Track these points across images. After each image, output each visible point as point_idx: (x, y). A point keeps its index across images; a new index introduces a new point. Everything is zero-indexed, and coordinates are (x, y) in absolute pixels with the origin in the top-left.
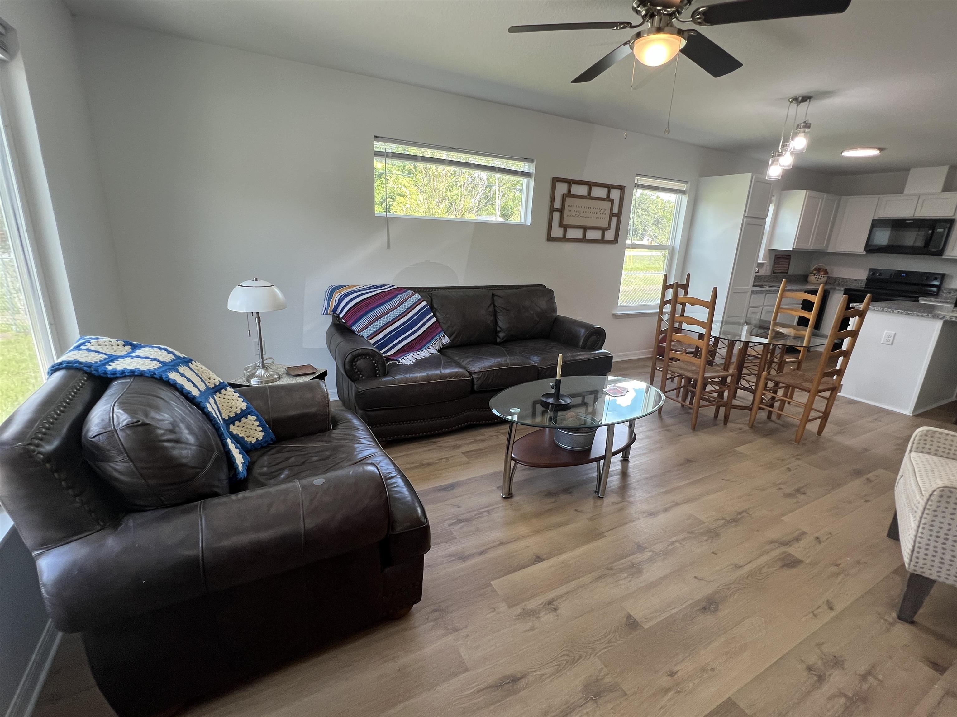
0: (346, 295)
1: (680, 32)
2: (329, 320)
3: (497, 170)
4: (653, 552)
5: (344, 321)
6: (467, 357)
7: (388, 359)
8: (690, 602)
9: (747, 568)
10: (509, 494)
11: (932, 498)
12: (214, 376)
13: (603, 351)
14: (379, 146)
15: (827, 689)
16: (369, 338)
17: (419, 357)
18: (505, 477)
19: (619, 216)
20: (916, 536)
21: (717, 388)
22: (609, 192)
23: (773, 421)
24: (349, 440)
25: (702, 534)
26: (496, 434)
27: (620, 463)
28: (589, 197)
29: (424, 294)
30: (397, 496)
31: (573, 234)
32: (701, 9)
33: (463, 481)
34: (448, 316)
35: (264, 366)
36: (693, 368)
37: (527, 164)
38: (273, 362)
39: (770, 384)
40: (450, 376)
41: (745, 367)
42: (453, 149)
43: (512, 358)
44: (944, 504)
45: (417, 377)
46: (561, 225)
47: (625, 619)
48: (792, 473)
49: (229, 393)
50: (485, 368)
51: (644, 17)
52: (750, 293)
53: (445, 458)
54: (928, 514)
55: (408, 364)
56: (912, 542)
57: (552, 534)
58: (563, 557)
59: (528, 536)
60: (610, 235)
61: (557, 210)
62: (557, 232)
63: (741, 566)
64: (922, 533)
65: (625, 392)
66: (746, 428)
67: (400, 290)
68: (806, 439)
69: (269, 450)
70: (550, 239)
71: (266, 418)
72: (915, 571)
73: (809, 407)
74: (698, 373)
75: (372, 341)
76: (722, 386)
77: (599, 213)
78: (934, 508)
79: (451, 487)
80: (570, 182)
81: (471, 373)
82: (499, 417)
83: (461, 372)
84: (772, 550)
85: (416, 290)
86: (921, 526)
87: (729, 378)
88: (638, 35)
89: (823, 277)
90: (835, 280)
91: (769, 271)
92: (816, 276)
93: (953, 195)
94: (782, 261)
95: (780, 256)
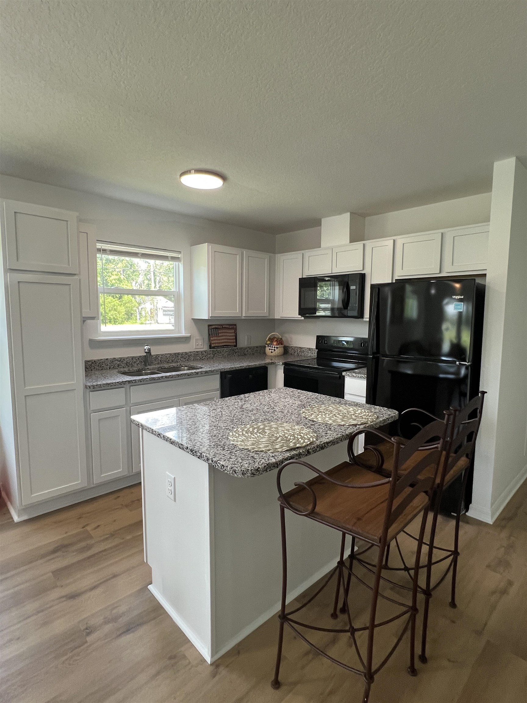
89: (277, 348)
90: (294, 350)
91: (203, 346)
92: (270, 347)
93: (359, 245)
94: (222, 333)
95: (216, 326)
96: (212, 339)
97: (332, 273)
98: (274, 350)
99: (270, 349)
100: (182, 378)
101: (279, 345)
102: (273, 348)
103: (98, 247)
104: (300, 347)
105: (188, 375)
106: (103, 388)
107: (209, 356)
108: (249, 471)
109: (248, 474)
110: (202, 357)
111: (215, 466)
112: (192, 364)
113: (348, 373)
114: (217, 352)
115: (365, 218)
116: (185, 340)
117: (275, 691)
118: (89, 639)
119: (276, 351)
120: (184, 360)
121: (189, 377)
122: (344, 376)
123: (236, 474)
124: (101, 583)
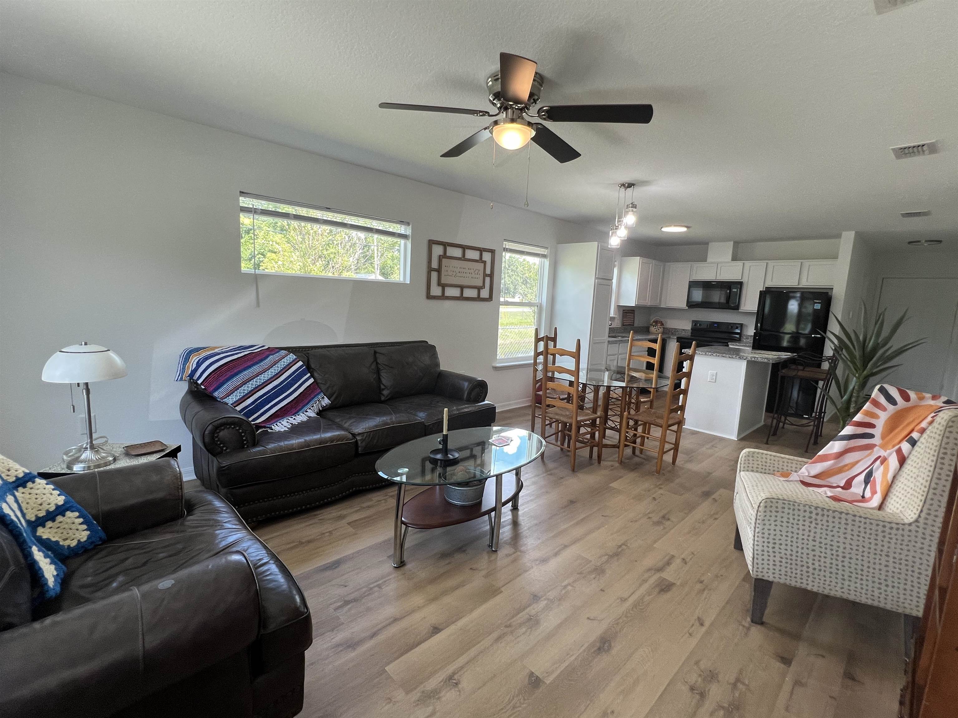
0: (206, 359)
1: (530, 124)
2: (184, 387)
3: (374, 231)
4: (548, 599)
5: (203, 387)
6: (350, 418)
7: (258, 427)
8: (586, 645)
9: (631, 600)
10: (401, 562)
11: (760, 509)
12: (17, 466)
13: (486, 402)
14: (245, 202)
15: (708, 705)
16: (235, 405)
17: (295, 422)
18: (395, 544)
19: (491, 276)
20: (754, 545)
21: (589, 430)
22: (481, 255)
23: (637, 456)
24: (209, 526)
25: (590, 572)
26: (385, 498)
27: (510, 513)
28: (463, 258)
29: (300, 354)
30: (271, 585)
31: (450, 292)
32: (545, 108)
33: (349, 555)
34: (327, 376)
35: (92, 447)
36: (568, 413)
37: (403, 227)
38: (107, 441)
39: (631, 423)
40: (332, 439)
41: (610, 409)
42: (328, 209)
43: (398, 415)
44: (768, 514)
45: (293, 445)
46: (439, 284)
47: (528, 677)
48: (656, 502)
49: (39, 486)
50: (369, 428)
51: (500, 108)
52: (606, 343)
53: (327, 532)
54: (759, 524)
55: (282, 430)
56: (752, 551)
57: (448, 600)
58: (461, 623)
59: (424, 606)
60: (485, 293)
61: (435, 270)
62: (436, 291)
63: (626, 599)
64: (758, 541)
65: (509, 441)
66: (617, 464)
67: (272, 351)
68: (663, 470)
69: (97, 553)
70: (429, 297)
71: (94, 512)
72: (758, 575)
73: (663, 440)
74: (572, 417)
75: (238, 408)
76: (592, 428)
77: (473, 274)
78: (762, 518)
79: (336, 564)
80: (445, 245)
81: (354, 435)
82: (387, 480)
83: (343, 435)
84: (650, 577)
85: (291, 350)
86: (756, 535)
87: (598, 420)
88: (496, 123)
90: (669, 330)
91: (619, 323)
93: (740, 264)
94: (628, 316)
95: (627, 311)
96: (624, 319)
97: (716, 280)
99: (655, 329)
101: (661, 326)
102: (658, 328)
104: (676, 329)
119: (660, 330)
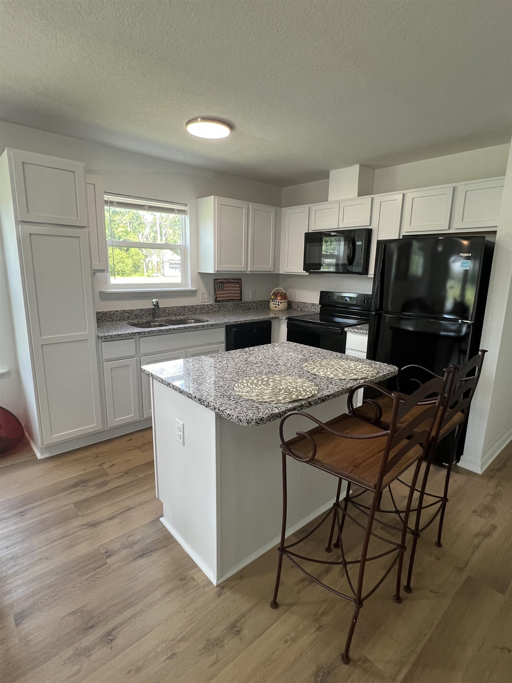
89: (281, 303)
90: (298, 305)
91: (208, 299)
92: (274, 301)
93: (367, 199)
94: (227, 287)
95: (222, 281)
96: (217, 293)
97: (338, 228)
98: (278, 305)
99: (274, 304)
100: (189, 330)
101: (283, 300)
102: (277, 303)
103: (105, 199)
104: (303, 303)
105: (195, 328)
106: (114, 339)
107: (215, 309)
108: (254, 420)
109: (252, 423)
110: (208, 311)
111: (222, 415)
112: (198, 317)
113: (350, 329)
114: (222, 306)
115: (374, 170)
116: (192, 293)
117: (274, 610)
118: (109, 561)
119: (280, 305)
120: (191, 313)
121: (196, 329)
122: (346, 332)
123: (241, 422)
124: (117, 515)
